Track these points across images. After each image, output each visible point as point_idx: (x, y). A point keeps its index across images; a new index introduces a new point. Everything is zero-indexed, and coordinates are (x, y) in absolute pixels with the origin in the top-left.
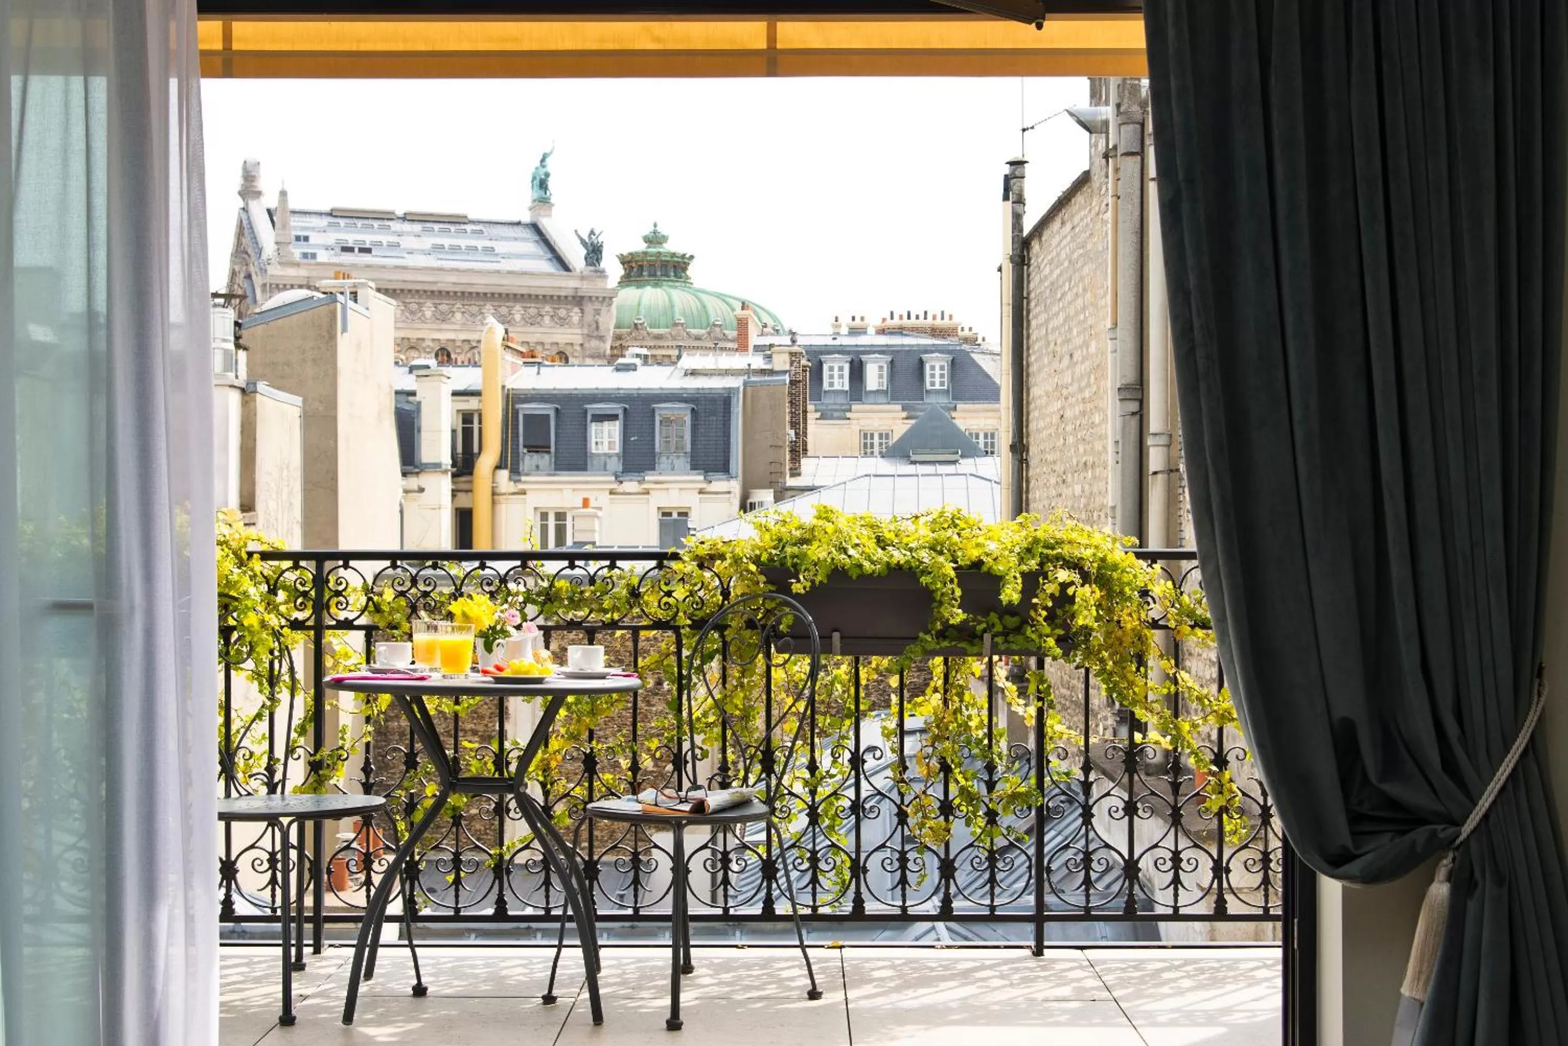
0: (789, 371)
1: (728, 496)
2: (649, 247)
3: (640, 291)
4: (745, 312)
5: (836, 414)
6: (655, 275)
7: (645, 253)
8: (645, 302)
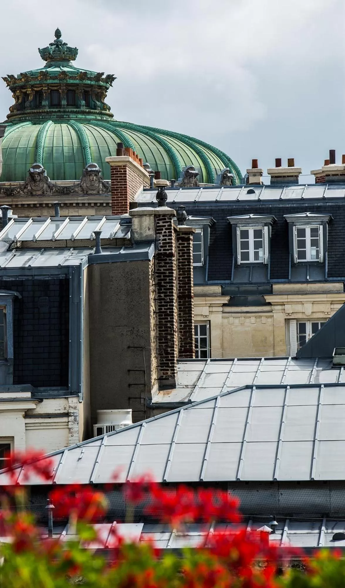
0: (155, 241)
1: (65, 419)
2: (48, 66)
3: (37, 127)
4: (123, 157)
5: (250, 298)
6: (59, 105)
7: (44, 75)
8: (45, 142)
